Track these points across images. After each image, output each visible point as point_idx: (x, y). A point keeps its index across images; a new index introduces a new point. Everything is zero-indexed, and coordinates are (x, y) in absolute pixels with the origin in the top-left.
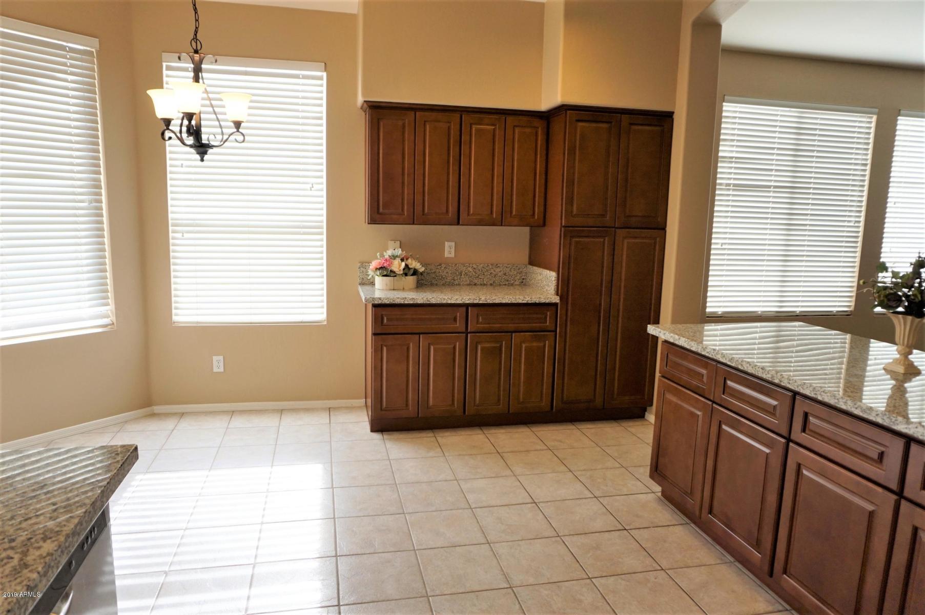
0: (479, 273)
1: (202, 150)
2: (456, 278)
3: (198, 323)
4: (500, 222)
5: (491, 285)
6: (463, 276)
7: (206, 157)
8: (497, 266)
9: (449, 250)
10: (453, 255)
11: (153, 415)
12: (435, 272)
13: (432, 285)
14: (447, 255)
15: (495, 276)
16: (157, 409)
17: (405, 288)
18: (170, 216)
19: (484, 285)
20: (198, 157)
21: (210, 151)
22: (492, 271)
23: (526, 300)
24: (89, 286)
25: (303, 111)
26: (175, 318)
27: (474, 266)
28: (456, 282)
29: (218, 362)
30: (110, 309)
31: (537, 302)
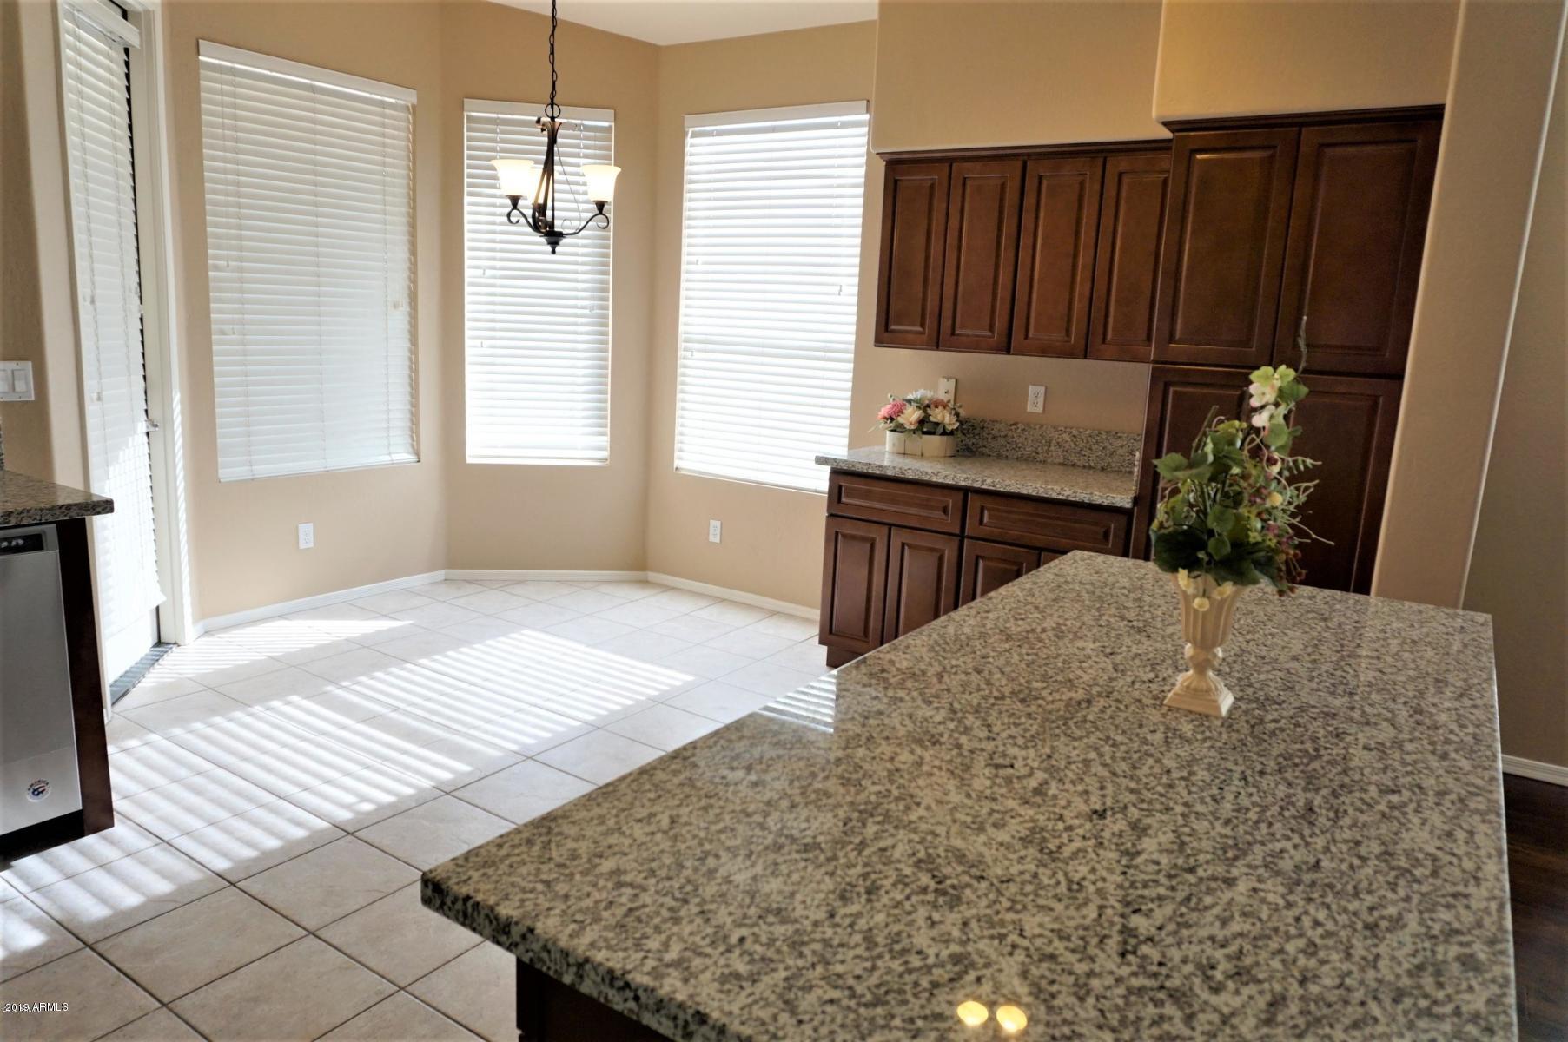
0: (1081, 444)
1: (553, 239)
2: (1040, 450)
3: (700, 472)
4: (1086, 352)
5: (1103, 469)
6: (1052, 448)
7: (558, 249)
8: (1117, 436)
9: (1035, 400)
10: (1039, 409)
11: (645, 583)
12: (1006, 436)
13: (1000, 457)
14: (1030, 408)
15: (1112, 454)
16: (652, 576)
17: (926, 454)
18: (682, 328)
19: (1090, 467)
20: (549, 248)
21: (564, 241)
22: (1107, 444)
23: (1066, 494)
24: (584, 409)
25: (839, 177)
26: (677, 463)
27: (1075, 432)
28: (1040, 457)
29: (715, 527)
30: (605, 441)
31: (1086, 501)
